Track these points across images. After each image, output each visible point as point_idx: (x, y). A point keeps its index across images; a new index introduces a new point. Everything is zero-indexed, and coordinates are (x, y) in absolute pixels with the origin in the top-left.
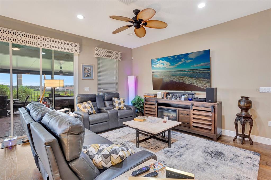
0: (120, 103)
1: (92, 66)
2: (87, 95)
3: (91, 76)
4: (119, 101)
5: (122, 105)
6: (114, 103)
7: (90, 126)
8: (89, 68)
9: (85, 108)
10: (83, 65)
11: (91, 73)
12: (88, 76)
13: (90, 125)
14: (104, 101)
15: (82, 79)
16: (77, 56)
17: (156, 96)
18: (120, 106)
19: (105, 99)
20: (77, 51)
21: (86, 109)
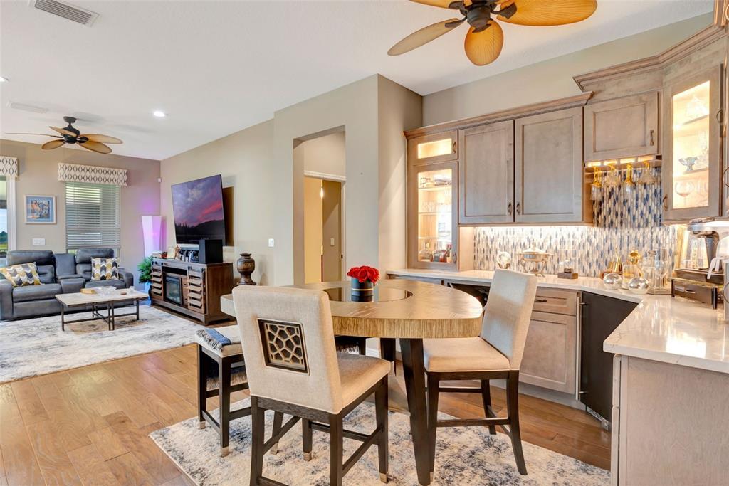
0: (103, 269)
1: (52, 198)
2: (31, 252)
3: (48, 217)
4: (104, 264)
5: (109, 272)
6: (93, 268)
7: (14, 304)
8: (45, 202)
9: (15, 273)
10: (27, 197)
11: (49, 210)
12: (41, 217)
13: (16, 302)
14: (76, 264)
15: (26, 222)
16: (14, 181)
17: (166, 255)
18: (103, 274)
19: (77, 261)
20: (11, 171)
21: (15, 276)
